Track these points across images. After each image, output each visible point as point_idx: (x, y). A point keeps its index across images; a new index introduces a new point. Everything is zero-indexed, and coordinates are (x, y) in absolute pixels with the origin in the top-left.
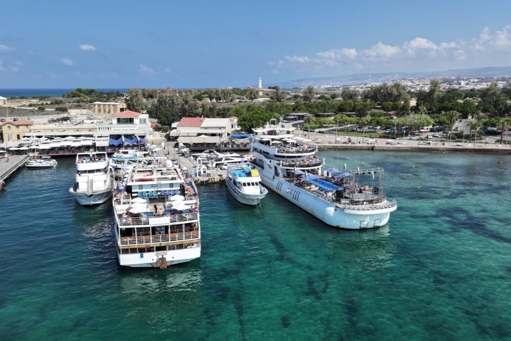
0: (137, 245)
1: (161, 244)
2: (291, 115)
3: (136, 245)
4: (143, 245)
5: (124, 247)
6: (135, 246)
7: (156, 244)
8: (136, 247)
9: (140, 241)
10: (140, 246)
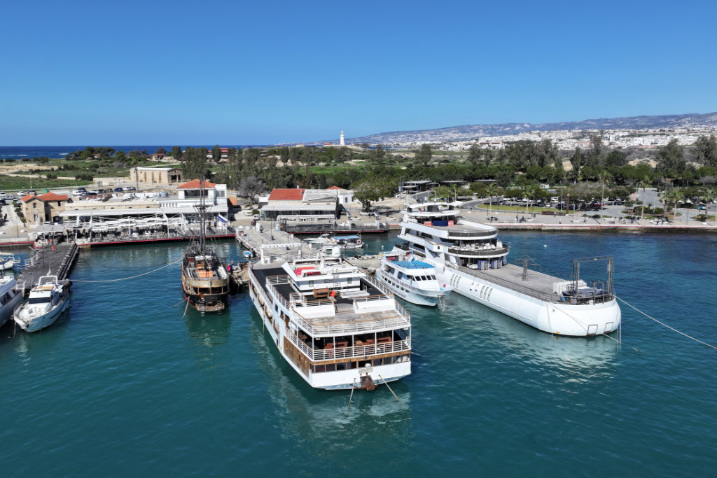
0: (336, 361)
1: (366, 358)
2: (409, 184)
3: (334, 360)
4: (343, 359)
5: (318, 362)
6: (332, 361)
7: (360, 358)
8: (334, 362)
9: (339, 355)
10: (339, 360)
